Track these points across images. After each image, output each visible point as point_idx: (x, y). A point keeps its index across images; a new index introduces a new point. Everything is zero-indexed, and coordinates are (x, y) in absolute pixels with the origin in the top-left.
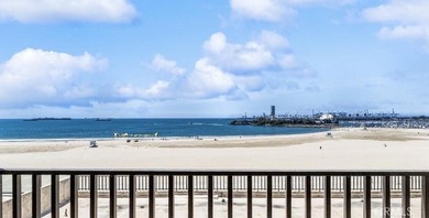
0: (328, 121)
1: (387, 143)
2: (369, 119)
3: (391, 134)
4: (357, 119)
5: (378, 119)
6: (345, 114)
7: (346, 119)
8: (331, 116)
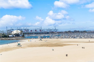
0: (17, 35)
1: (54, 48)
2: (42, 33)
3: (55, 43)
4: (36, 33)
5: (48, 33)
6: (28, 30)
7: (29, 34)
8: (19, 32)
